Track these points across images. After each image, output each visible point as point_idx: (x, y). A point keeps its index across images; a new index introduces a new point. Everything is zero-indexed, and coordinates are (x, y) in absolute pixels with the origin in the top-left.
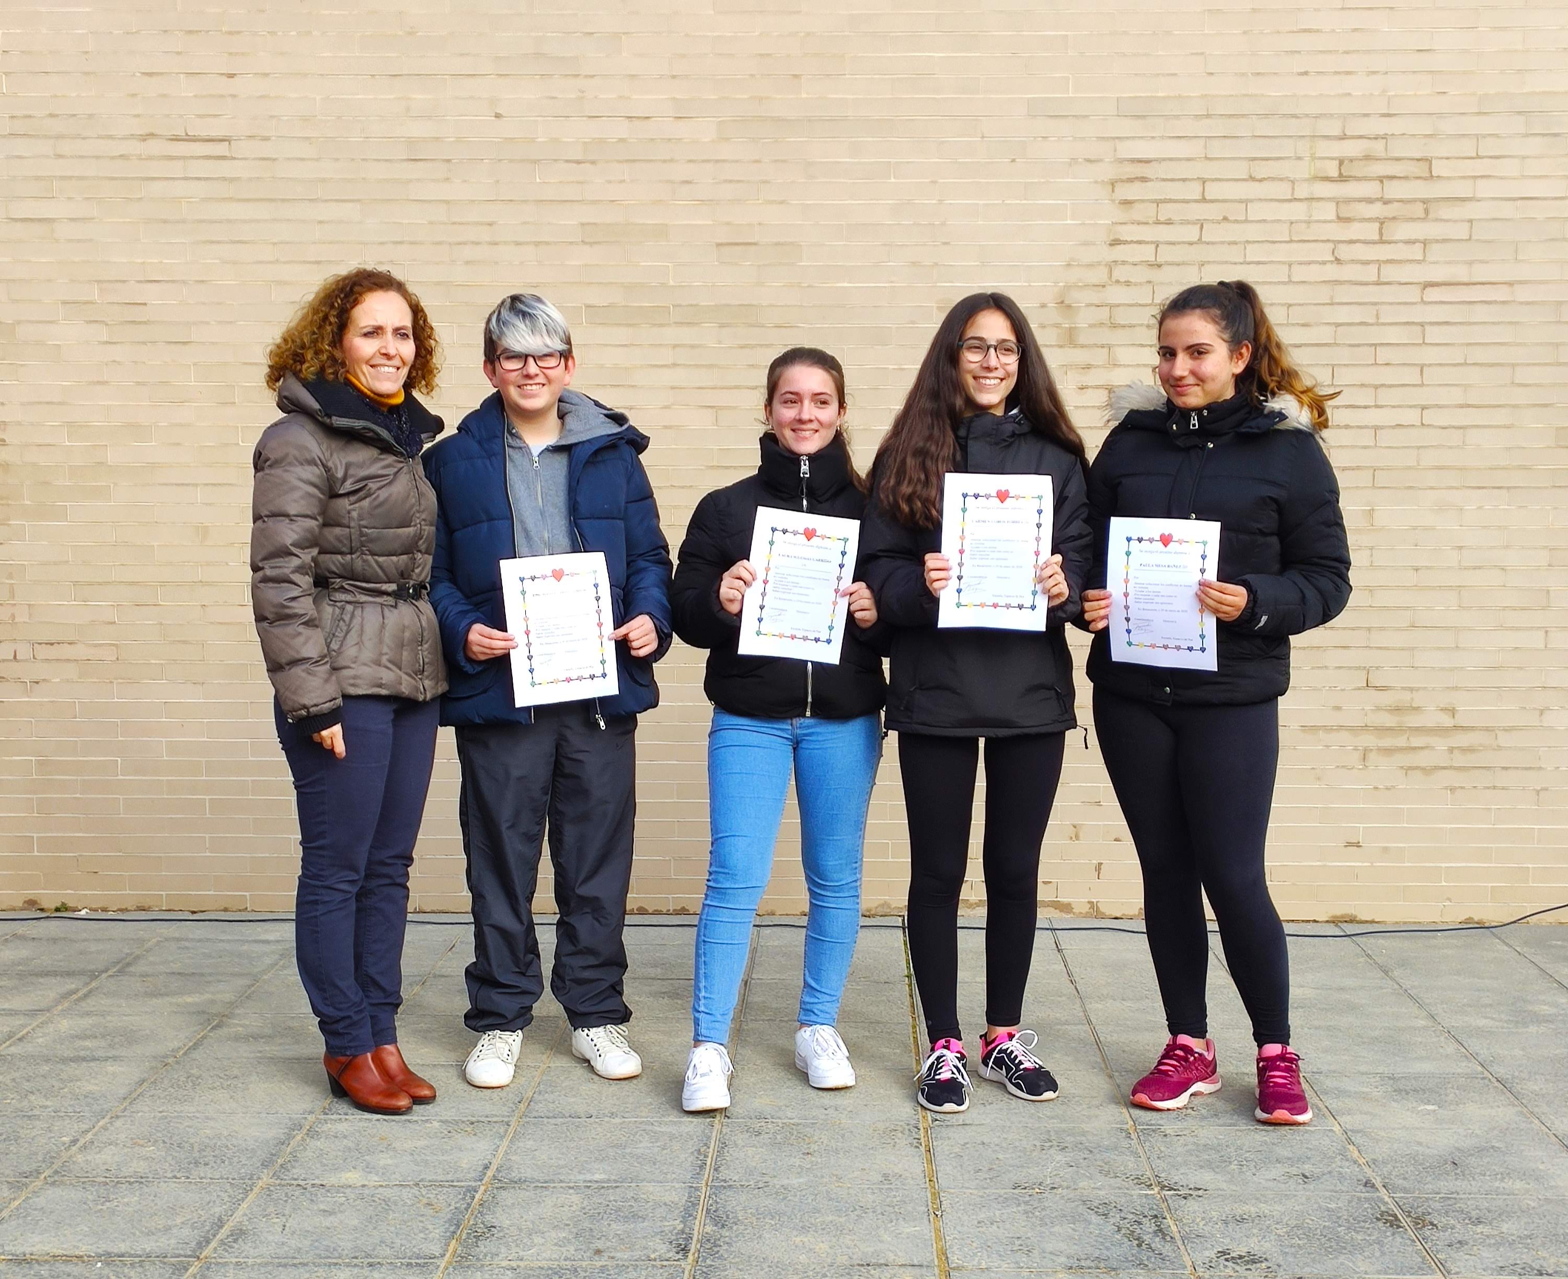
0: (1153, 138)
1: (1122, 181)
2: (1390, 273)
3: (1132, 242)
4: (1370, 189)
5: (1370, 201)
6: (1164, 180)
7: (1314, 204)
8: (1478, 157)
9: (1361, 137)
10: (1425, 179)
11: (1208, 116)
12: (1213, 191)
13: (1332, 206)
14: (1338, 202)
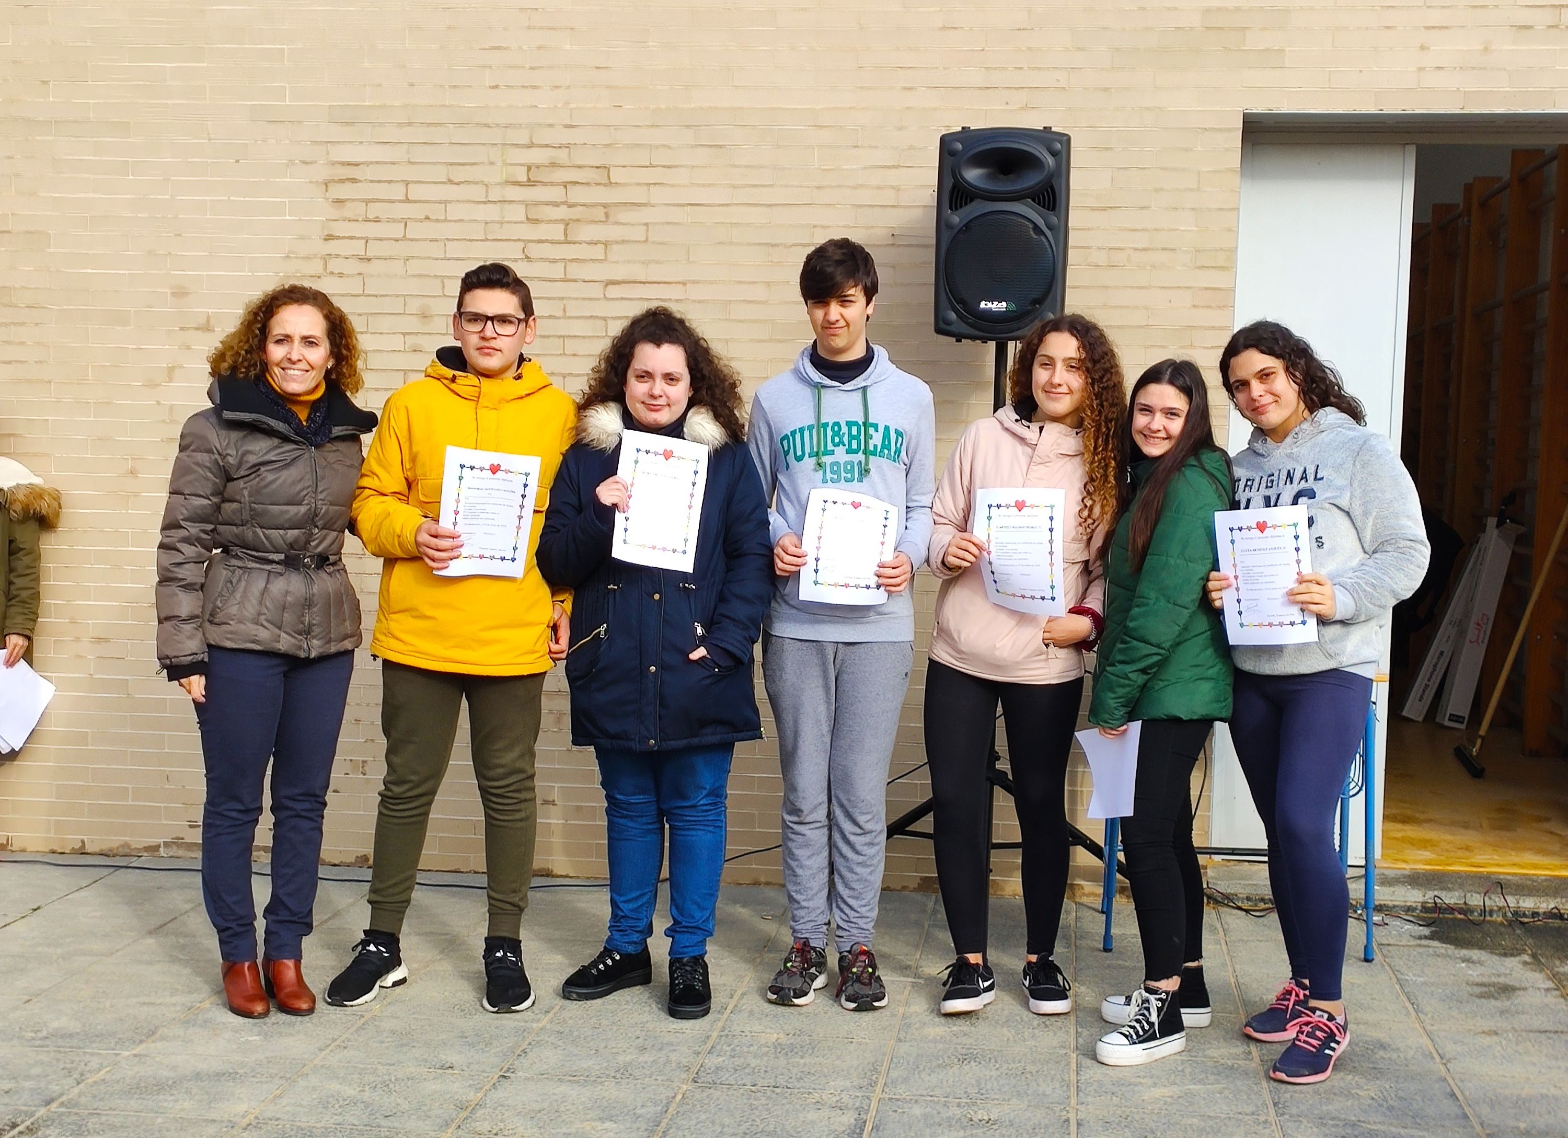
0: (361, 143)
1: (333, 181)
2: (575, 271)
3: (344, 238)
4: (556, 194)
5: (556, 204)
6: (372, 181)
7: (506, 206)
8: (651, 166)
9: (547, 146)
10: (605, 185)
11: (410, 124)
12: (416, 192)
13: (522, 208)
14: (527, 204)
